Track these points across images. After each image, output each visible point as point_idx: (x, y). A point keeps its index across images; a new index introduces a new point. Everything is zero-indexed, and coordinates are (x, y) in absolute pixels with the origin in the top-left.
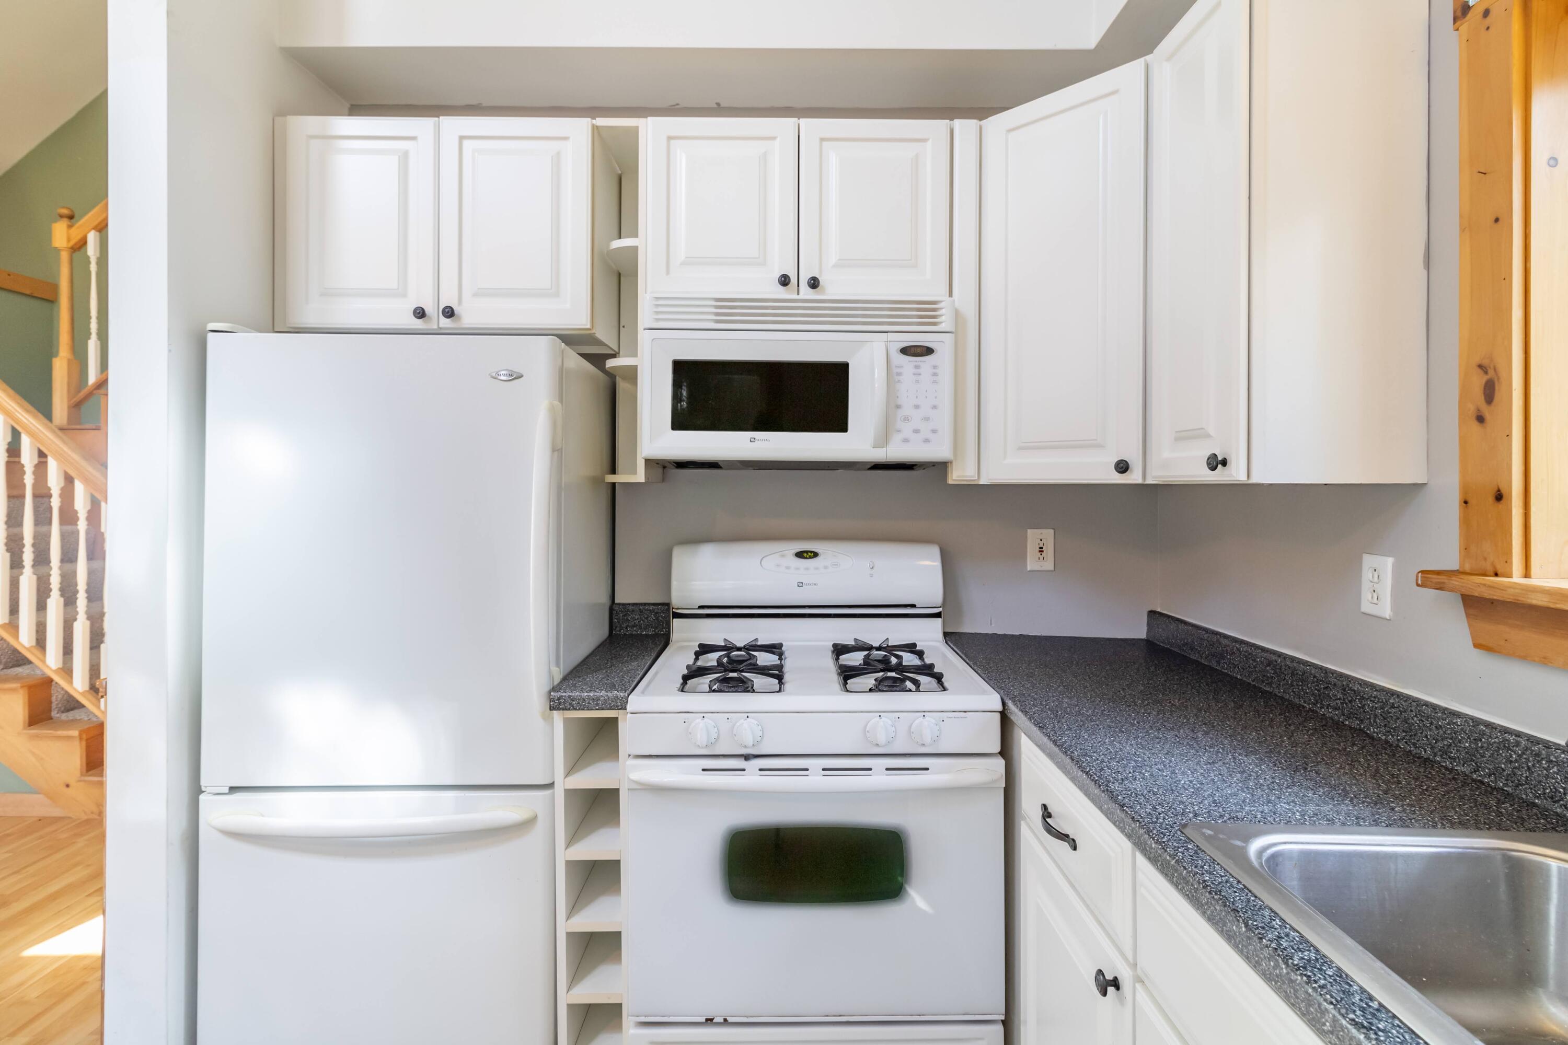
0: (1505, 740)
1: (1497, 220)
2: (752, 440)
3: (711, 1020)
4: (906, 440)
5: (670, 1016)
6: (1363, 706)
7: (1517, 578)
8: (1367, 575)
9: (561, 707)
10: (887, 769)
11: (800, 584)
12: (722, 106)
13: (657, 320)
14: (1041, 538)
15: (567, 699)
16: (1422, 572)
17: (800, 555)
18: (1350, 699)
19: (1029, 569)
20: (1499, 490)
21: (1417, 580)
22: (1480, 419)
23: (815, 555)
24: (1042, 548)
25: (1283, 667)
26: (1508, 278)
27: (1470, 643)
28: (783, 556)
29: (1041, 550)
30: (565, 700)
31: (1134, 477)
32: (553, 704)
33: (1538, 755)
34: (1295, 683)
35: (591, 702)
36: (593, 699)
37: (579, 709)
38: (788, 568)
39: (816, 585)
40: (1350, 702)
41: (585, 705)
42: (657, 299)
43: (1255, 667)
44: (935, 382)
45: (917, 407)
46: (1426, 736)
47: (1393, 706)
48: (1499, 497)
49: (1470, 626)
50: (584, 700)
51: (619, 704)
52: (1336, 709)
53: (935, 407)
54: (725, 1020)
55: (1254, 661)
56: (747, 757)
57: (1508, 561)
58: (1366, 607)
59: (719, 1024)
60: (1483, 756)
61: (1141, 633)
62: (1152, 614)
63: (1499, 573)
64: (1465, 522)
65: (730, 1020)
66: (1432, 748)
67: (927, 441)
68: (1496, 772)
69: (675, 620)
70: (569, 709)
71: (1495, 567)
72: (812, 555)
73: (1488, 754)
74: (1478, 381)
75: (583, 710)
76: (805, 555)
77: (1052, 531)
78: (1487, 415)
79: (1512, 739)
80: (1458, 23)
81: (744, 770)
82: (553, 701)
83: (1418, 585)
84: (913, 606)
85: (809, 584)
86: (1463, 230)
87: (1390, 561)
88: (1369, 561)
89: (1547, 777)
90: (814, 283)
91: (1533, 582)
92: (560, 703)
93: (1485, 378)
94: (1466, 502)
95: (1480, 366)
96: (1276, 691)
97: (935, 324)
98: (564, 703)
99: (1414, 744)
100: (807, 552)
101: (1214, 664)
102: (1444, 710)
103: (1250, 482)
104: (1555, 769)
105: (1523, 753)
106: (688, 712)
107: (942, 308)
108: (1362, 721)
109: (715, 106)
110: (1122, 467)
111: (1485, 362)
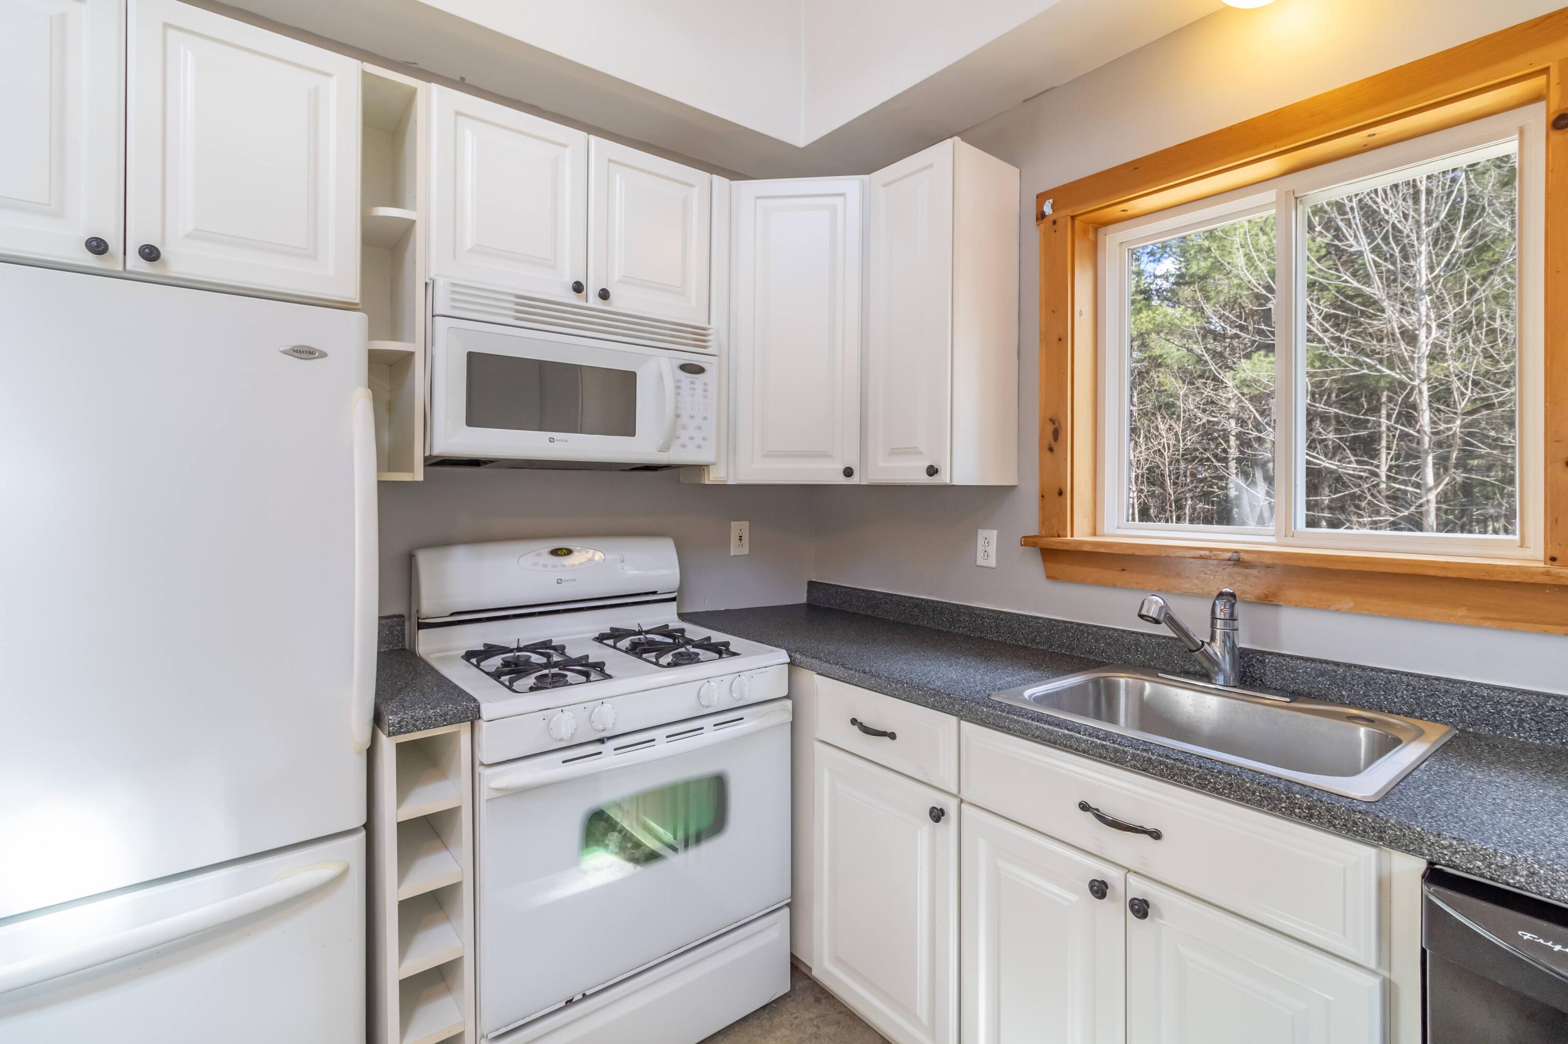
0: (1066, 626)
1: (1060, 340)
2: (552, 440)
3: (570, 1001)
4: (684, 446)
5: (530, 1016)
6: (983, 623)
7: (1069, 538)
8: (980, 542)
9: (402, 730)
10: (715, 725)
11: (559, 581)
12: (467, 81)
13: (454, 308)
14: (740, 528)
15: (409, 720)
16: (1024, 537)
17: (555, 552)
18: (974, 620)
19: (732, 554)
20: (1061, 490)
21: (1021, 542)
22: (1051, 450)
23: (569, 552)
24: (741, 537)
25: (926, 608)
26: (1065, 373)
27: (1044, 576)
28: (538, 555)
29: (741, 538)
30: (407, 722)
31: (855, 480)
32: (393, 729)
33: (1082, 631)
34: (935, 617)
35: (438, 718)
36: (441, 715)
37: (424, 729)
38: (545, 566)
39: (574, 580)
40: (975, 621)
41: (431, 723)
42: (454, 285)
43: (904, 610)
44: (705, 397)
45: (692, 417)
46: (1022, 634)
47: (1002, 620)
48: (1061, 493)
49: (1045, 567)
50: (430, 718)
51: (470, 715)
52: (964, 628)
53: (705, 418)
54: (584, 995)
55: (904, 606)
56: (601, 741)
57: (1065, 529)
58: (981, 561)
59: (579, 1001)
60: (1054, 638)
61: (802, 598)
62: (811, 584)
63: (1060, 535)
64: (1042, 508)
65: (588, 993)
66: (1026, 639)
67: (699, 447)
68: (1061, 645)
69: (420, 631)
70: (412, 731)
71: (1058, 532)
72: (566, 552)
73: (1057, 636)
74: (1050, 428)
75: (429, 728)
76: (559, 552)
77: (748, 522)
78: (1055, 448)
79: (1069, 625)
80: (1039, 222)
81: (600, 753)
82: (392, 726)
83: (1021, 545)
84: (655, 593)
85: (568, 581)
86: (1041, 341)
87: (995, 533)
88: (982, 533)
89: (1087, 642)
90: (604, 295)
91: (1075, 538)
92: (401, 727)
93: (1053, 427)
94: (1043, 496)
95: (1051, 420)
96: (922, 624)
97: (705, 347)
98: (406, 726)
99: (1015, 640)
100: (561, 549)
101: (870, 613)
102: (1031, 617)
103: (952, 484)
104: (1091, 637)
105: (1075, 632)
106: (548, 709)
107: (709, 335)
108: (982, 632)
109: (459, 80)
110: (848, 472)
111: (1054, 418)
